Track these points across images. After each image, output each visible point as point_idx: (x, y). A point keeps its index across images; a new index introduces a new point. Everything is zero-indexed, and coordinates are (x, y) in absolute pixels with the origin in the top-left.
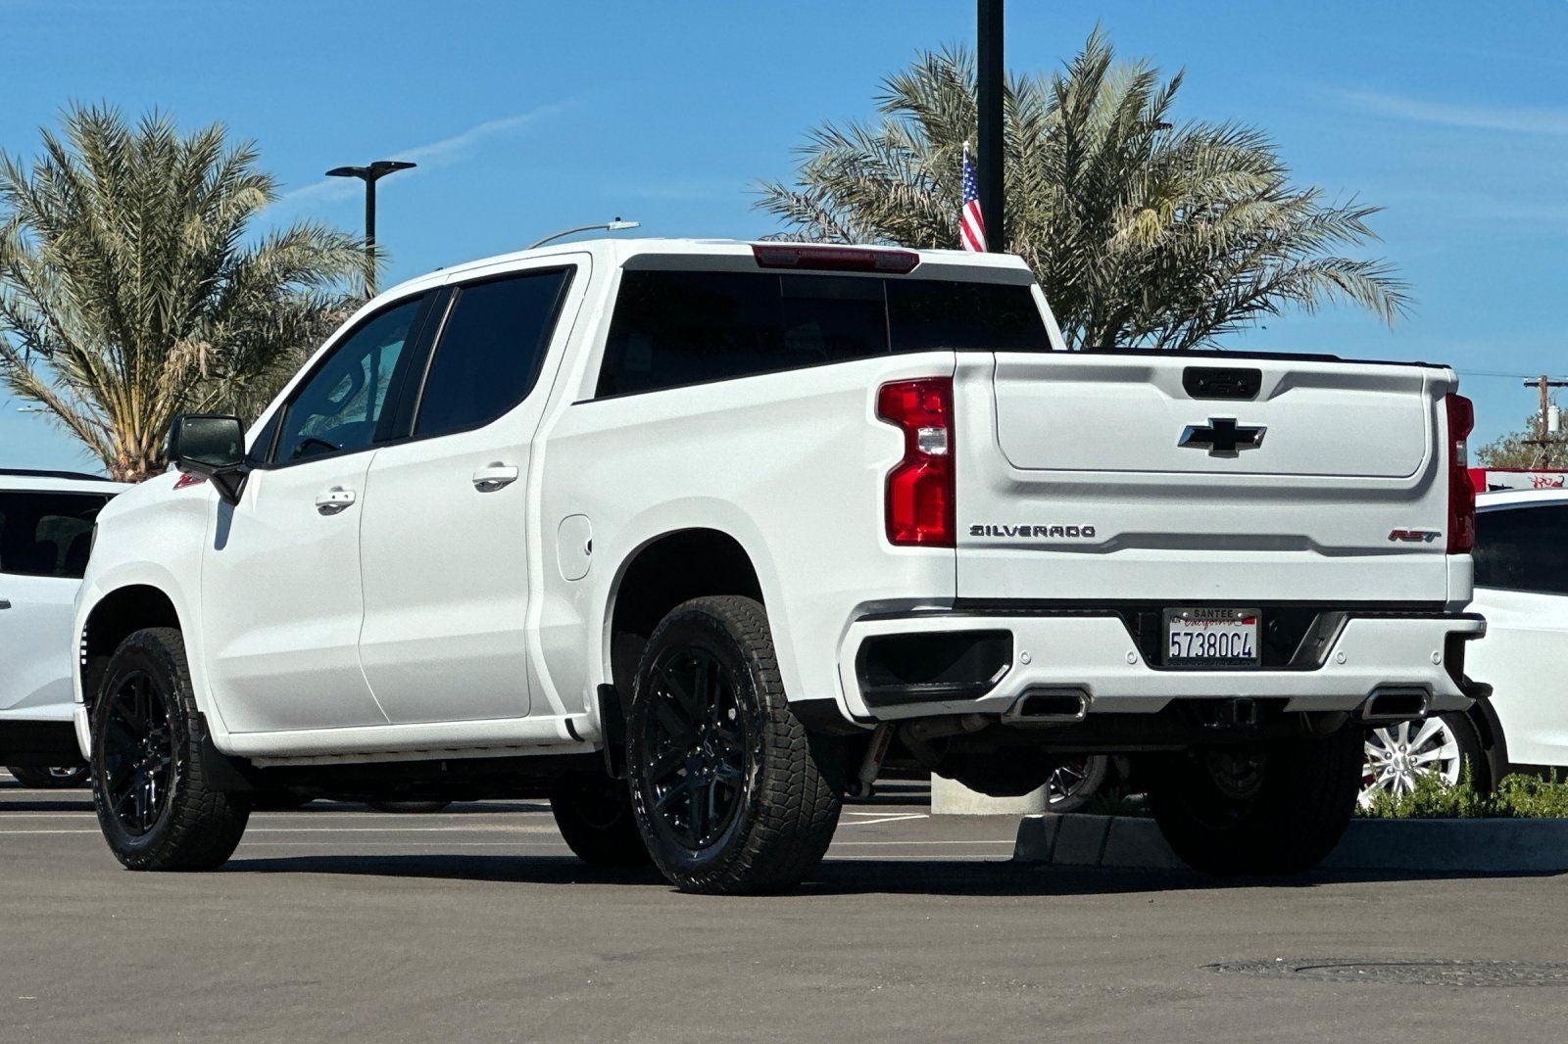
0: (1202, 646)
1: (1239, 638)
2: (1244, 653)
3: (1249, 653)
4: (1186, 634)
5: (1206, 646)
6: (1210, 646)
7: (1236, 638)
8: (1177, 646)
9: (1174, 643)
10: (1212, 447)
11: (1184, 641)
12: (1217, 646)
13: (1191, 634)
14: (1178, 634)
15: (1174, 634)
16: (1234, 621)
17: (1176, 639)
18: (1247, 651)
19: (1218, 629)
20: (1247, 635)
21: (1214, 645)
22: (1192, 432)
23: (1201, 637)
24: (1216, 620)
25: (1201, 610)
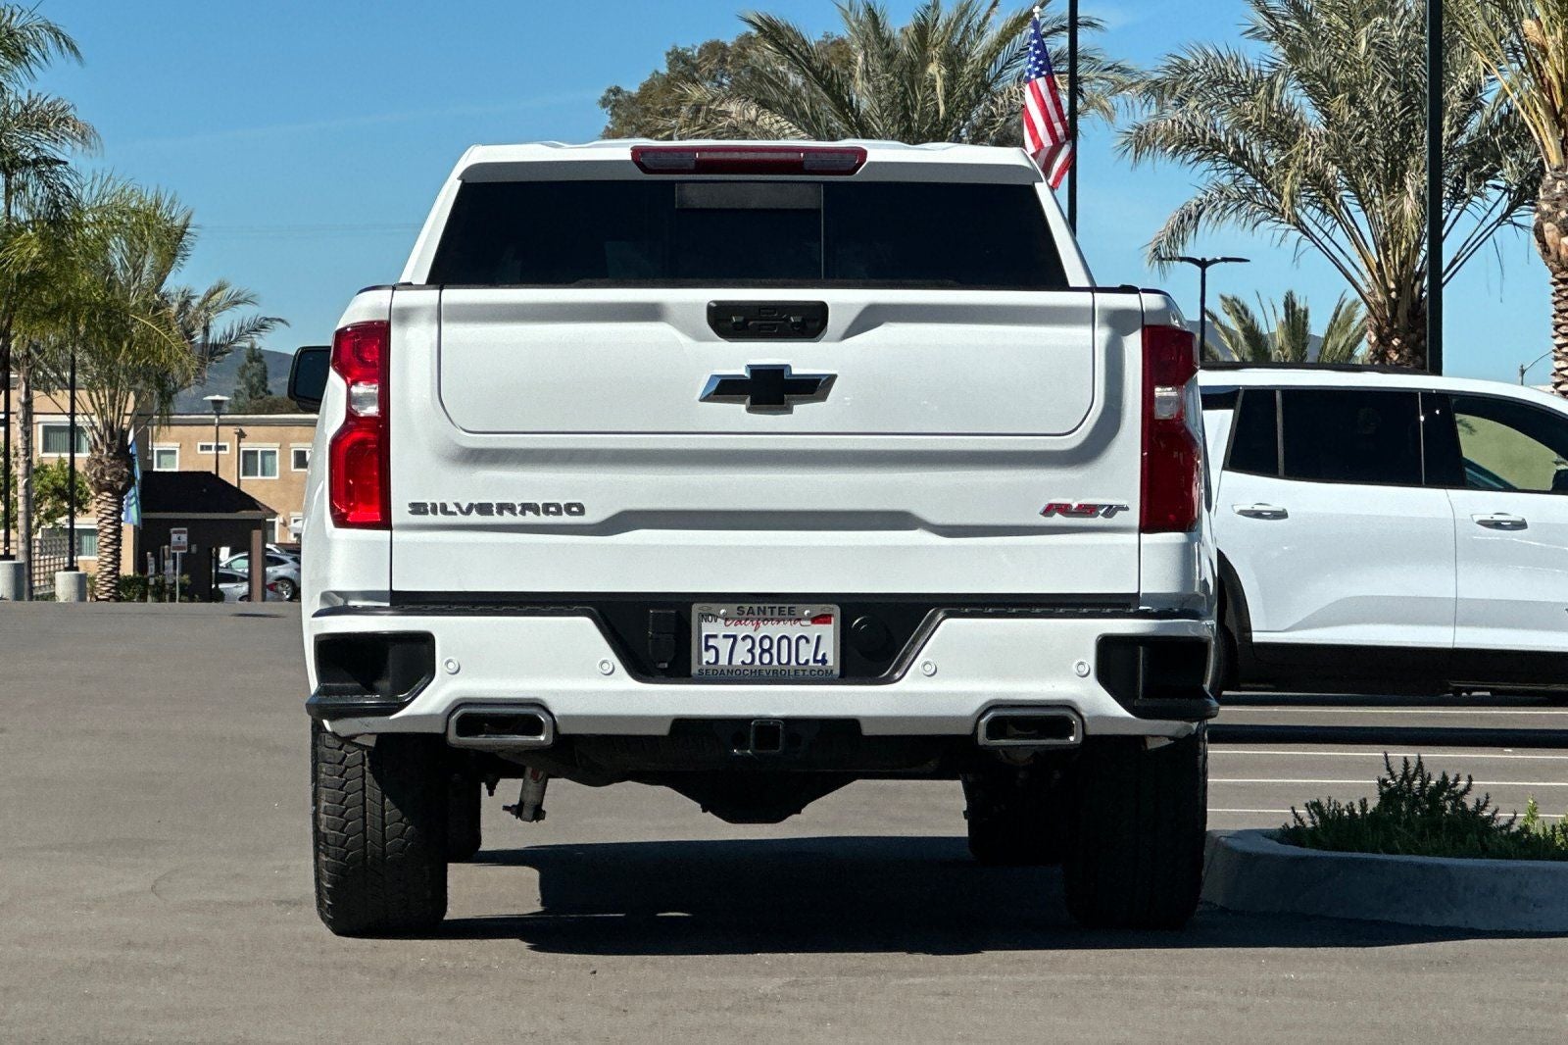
0: (750, 651)
1: (808, 641)
2: (815, 661)
3: (824, 661)
4: (725, 636)
5: (757, 651)
6: (763, 651)
7: (803, 641)
8: (713, 651)
9: (708, 648)
10: (748, 400)
11: (724, 646)
12: (775, 651)
13: (735, 637)
14: (715, 636)
15: (707, 637)
16: (799, 620)
17: (711, 642)
18: (819, 657)
19: (774, 630)
20: (819, 638)
21: (769, 651)
22: (718, 381)
23: (749, 641)
24: (772, 620)
25: (746, 607)
